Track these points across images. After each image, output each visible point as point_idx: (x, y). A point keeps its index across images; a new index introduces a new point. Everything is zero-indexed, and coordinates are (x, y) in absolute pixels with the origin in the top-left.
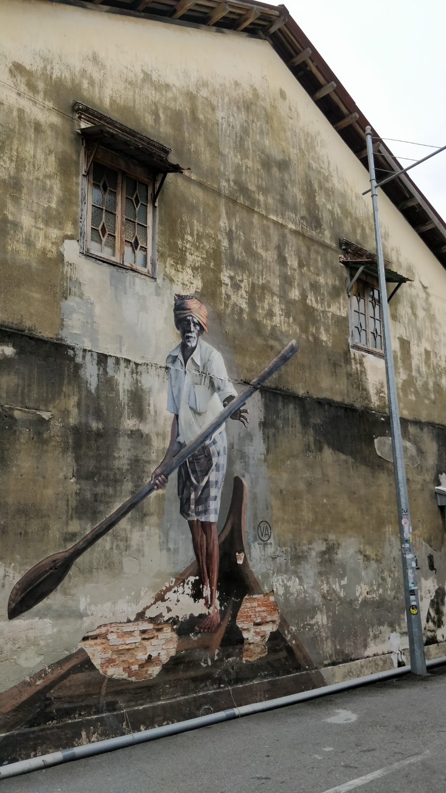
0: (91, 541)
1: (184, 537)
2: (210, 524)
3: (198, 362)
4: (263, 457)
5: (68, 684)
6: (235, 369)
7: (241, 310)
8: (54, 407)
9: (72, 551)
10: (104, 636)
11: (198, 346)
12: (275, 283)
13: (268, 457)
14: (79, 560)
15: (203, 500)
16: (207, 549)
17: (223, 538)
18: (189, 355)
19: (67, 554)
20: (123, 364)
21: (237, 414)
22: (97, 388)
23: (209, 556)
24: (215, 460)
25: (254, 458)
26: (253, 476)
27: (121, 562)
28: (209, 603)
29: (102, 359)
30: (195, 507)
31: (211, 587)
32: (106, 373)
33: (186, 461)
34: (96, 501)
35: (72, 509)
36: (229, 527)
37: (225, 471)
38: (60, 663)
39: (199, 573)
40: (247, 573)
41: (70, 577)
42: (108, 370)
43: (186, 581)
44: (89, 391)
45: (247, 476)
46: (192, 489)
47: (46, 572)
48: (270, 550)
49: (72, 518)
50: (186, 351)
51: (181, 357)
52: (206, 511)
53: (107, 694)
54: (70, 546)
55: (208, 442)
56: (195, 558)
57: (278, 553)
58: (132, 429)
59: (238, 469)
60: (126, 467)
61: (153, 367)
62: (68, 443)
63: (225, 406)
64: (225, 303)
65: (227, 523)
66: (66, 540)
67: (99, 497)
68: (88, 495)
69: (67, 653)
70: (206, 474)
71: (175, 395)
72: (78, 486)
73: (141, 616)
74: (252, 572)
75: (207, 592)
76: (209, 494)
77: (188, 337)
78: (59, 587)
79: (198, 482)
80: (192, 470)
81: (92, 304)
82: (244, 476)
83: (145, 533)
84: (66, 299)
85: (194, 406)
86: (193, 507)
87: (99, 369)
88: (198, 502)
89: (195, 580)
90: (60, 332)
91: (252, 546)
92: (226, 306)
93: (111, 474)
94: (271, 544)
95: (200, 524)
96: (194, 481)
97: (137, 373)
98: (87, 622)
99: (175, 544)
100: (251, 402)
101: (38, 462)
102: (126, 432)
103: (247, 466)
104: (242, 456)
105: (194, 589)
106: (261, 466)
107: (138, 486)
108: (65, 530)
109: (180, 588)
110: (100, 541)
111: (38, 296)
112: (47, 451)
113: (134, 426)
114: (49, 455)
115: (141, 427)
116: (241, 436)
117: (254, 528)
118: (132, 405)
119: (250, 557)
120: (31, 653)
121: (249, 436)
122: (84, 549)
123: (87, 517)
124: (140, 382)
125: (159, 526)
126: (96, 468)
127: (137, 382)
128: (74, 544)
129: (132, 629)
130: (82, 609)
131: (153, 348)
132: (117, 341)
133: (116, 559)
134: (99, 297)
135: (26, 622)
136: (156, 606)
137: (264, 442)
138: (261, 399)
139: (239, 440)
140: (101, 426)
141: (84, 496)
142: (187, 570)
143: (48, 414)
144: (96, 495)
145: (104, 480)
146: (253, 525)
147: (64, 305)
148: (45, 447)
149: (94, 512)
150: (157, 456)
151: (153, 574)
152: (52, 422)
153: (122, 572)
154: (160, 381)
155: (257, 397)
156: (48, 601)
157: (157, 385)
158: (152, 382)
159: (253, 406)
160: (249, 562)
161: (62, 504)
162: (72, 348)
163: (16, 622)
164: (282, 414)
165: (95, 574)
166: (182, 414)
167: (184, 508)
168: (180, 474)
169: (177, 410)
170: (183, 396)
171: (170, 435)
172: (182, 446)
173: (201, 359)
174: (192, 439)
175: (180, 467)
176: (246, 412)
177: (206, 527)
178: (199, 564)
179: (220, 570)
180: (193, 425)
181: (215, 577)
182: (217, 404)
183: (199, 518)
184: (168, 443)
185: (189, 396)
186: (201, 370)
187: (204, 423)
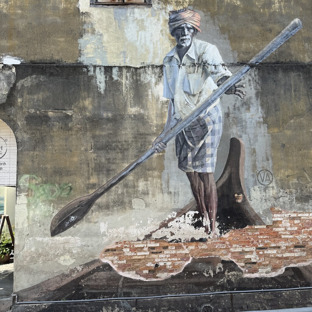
0: (108, 189)
1: (183, 184)
2: (208, 174)
3: (193, 56)
4: (262, 120)
5: (94, 278)
6: (231, 55)
7: (236, 7)
8: (75, 107)
9: (93, 195)
10: (121, 249)
11: (192, 44)
13: (268, 119)
14: (99, 201)
15: (199, 157)
16: (205, 192)
17: (220, 184)
18: (184, 53)
19: (90, 197)
20: (125, 71)
21: (231, 90)
22: (105, 90)
23: (207, 197)
24: (210, 128)
25: (251, 122)
26: (252, 136)
27: (130, 202)
28: (210, 230)
29: (108, 70)
30: (192, 163)
31: (210, 219)
32: (112, 79)
33: (182, 131)
34: (109, 163)
35: (92, 169)
36: (226, 176)
37: (220, 135)
38: (87, 265)
39: (199, 208)
40: (248, 209)
41: (93, 212)
42: (113, 76)
43: (187, 214)
44: (100, 93)
45: (244, 136)
46: (189, 150)
47: (75, 208)
48: (272, 192)
49: (92, 175)
50: (181, 50)
51: (176, 56)
52: (203, 165)
53: (123, 287)
54: (92, 192)
55: (202, 115)
56: (194, 199)
57: (281, 194)
58: (134, 113)
59: (234, 132)
60: (130, 140)
61: (150, 68)
62: (87, 128)
63: (218, 85)
64: (218, 6)
65: (224, 173)
66: (88, 188)
67: (111, 161)
68: (103, 160)
69: (93, 259)
70: (202, 138)
71: (170, 85)
72: (95, 155)
73: (148, 237)
74: (252, 209)
75: (206, 222)
76: (205, 153)
77: (183, 40)
78: (84, 218)
79: (194, 145)
80: (188, 137)
81: (101, 35)
82: (241, 137)
83: (149, 182)
84: (82, 36)
85: (188, 90)
86: (190, 163)
87: (106, 77)
88: (195, 159)
89: (195, 214)
90: (79, 59)
91: (252, 189)
92: (220, 8)
93: (119, 145)
94: (273, 187)
95: (197, 174)
96: (191, 145)
97: (136, 75)
98: (106, 240)
99: (175, 189)
100: (247, 79)
101: (66, 142)
102: (130, 116)
103: (244, 128)
104: (238, 122)
105: (194, 220)
106: (260, 127)
107: (141, 151)
108: (88, 182)
109: (182, 219)
110: (113, 188)
111: (62, 39)
112: (72, 135)
113: (136, 112)
114: (74, 137)
115: (142, 111)
116: (237, 106)
117: (253, 176)
118: (134, 97)
119: (250, 197)
120: (67, 257)
121: (246, 105)
122: (102, 193)
123: (103, 173)
124: (140, 80)
125: (160, 177)
126: (108, 142)
127: (137, 81)
128: (94, 191)
129: (142, 246)
130: (102, 231)
131: (151, 55)
132: (122, 55)
133: (126, 200)
134: (106, 29)
135: (63, 238)
136: (160, 231)
137: (262, 108)
138: (258, 73)
139: (234, 109)
140: (110, 115)
141: (100, 160)
142: (187, 206)
143: (71, 111)
144: (109, 159)
145: (115, 149)
146: (252, 173)
147: (81, 41)
148: (70, 132)
149: (108, 170)
150: (157, 130)
151: (157, 209)
152: (74, 116)
153: (131, 208)
154: (157, 77)
155: (254, 73)
156: (78, 226)
157: (154, 80)
158: (149, 79)
159: (249, 80)
160: (249, 201)
161: (84, 166)
162: (86, 67)
163: (57, 238)
164: (283, 83)
165: (111, 209)
166: (177, 98)
167: (182, 164)
168: (177, 141)
169: (173, 95)
170: (178, 85)
171: (167, 114)
172: (178, 121)
173: (196, 54)
174: (187, 115)
175: (177, 136)
176: (242, 86)
177: (203, 176)
178: (198, 203)
179: (219, 206)
180: (187, 104)
181: (214, 212)
182: (211, 85)
183: (196, 170)
184: (166, 120)
185: (183, 83)
186: (196, 62)
187: (198, 101)
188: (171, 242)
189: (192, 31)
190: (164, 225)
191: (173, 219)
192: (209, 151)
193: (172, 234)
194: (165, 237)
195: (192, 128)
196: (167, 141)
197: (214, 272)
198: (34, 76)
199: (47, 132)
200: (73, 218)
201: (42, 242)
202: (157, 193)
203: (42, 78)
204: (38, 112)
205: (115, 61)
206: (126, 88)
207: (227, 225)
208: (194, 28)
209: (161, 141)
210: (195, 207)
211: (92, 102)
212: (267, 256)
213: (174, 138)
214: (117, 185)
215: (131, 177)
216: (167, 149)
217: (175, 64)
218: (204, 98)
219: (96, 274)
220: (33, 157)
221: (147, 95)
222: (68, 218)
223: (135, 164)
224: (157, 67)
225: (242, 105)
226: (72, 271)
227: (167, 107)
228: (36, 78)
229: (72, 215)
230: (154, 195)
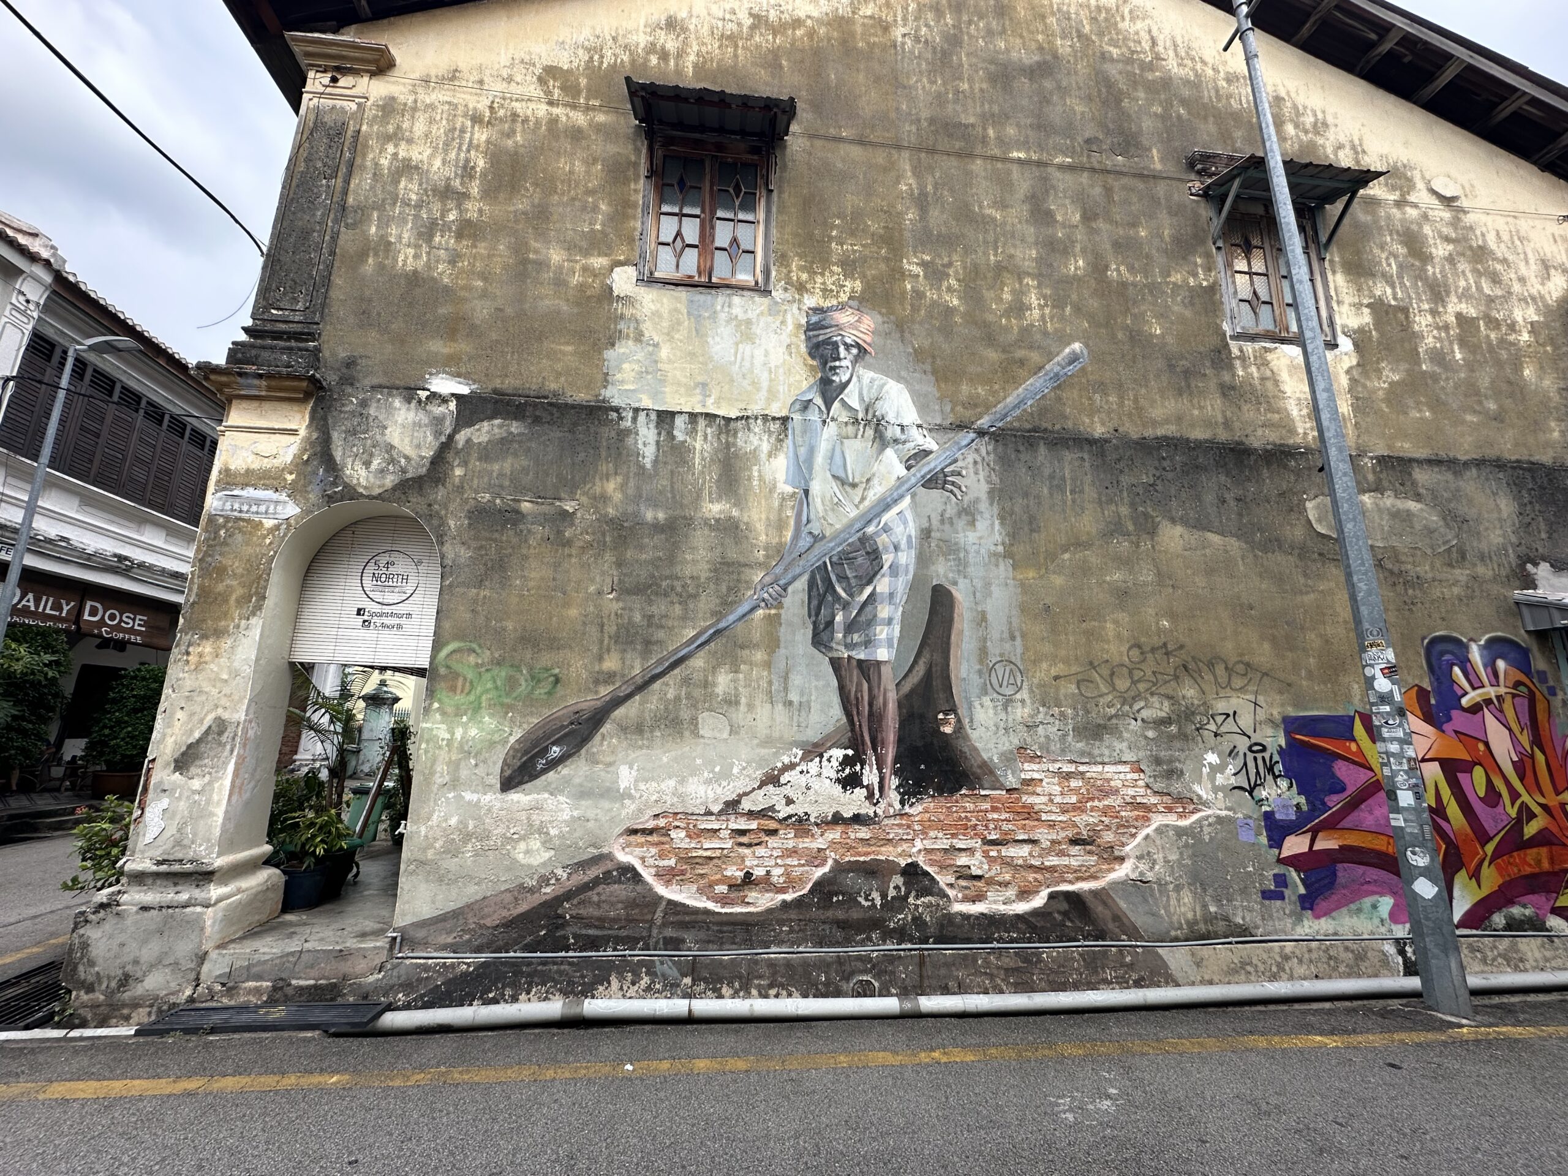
0: (643, 687)
1: (821, 683)
2: (878, 663)
3: (855, 403)
4: (1000, 549)
5: (595, 898)
6: (937, 407)
7: (949, 311)
8: (584, 494)
9: (608, 698)
10: (664, 832)
11: (854, 379)
12: (1027, 255)
13: (1014, 549)
14: (619, 712)
15: (861, 624)
16: (871, 705)
17: (907, 687)
18: (835, 395)
19: (599, 704)
20: (702, 423)
21: (936, 481)
22: (656, 462)
23: (876, 718)
24: (887, 559)
25: (978, 552)
26: (979, 584)
27: (694, 721)
28: (877, 795)
29: (665, 418)
30: (844, 636)
31: (880, 769)
32: (673, 438)
33: (825, 563)
34: (649, 625)
35: (610, 637)
36: (920, 670)
37: (910, 576)
38: (583, 865)
39: (855, 743)
40: (966, 749)
41: (603, 737)
42: (675, 433)
43: (826, 756)
44: (642, 467)
45: (962, 583)
46: (837, 606)
47: (563, 727)
48: (1021, 713)
49: (609, 650)
50: (830, 391)
51: (819, 401)
52: (868, 643)
53: (664, 925)
54: (605, 691)
55: (871, 529)
56: (844, 720)
57: (1040, 717)
58: (718, 516)
59: (941, 571)
60: (704, 576)
61: (759, 421)
62: (605, 542)
63: (908, 468)
64: (912, 305)
65: (915, 662)
66: (597, 682)
67: (656, 620)
68: (637, 618)
69: (595, 852)
70: (870, 582)
71: (801, 459)
72: (621, 604)
73: (732, 806)
74: (976, 749)
75: (870, 776)
76: (875, 616)
77: (834, 368)
78: (583, 751)
79: (851, 595)
80: (838, 576)
81: (656, 345)
82: (955, 583)
83: (741, 676)
84: (613, 345)
85: (842, 474)
86: (839, 636)
87: (659, 434)
88: (850, 627)
89: (846, 756)
90: (603, 391)
91: (977, 704)
92: (915, 309)
93: (678, 585)
94: (1023, 701)
95: (855, 663)
96: (843, 594)
97: (728, 432)
98: (631, 807)
99: (802, 694)
100: (971, 457)
101: (555, 571)
102: (706, 522)
103: (962, 566)
104: (950, 549)
105: (843, 770)
106: (997, 566)
107: (726, 605)
108: (597, 668)
109: (813, 766)
110: (657, 685)
111: (569, 348)
112: (570, 556)
113: (721, 512)
114: (573, 560)
115: (735, 513)
116: (947, 515)
117: (980, 672)
118: (718, 481)
119: (971, 721)
120: (535, 844)
121: (967, 514)
122: (629, 696)
123: (634, 649)
124: (734, 445)
125: (768, 665)
126: (653, 576)
127: (728, 445)
128: (611, 688)
129: (716, 827)
130: (622, 787)
131: (763, 394)
132: (698, 391)
133: (685, 714)
134: (668, 334)
135: (528, 798)
136: (762, 792)
137: (1002, 524)
138: (995, 449)
139: (942, 522)
140: (661, 516)
141: (630, 618)
142: (827, 737)
143: (573, 503)
144: (651, 617)
145: (666, 595)
146: (978, 667)
147: (609, 354)
148: (567, 551)
149: (648, 642)
150: (767, 556)
151: (756, 741)
152: (579, 515)
153: (696, 734)
154: (773, 440)
155: (984, 446)
156: (564, 770)
157: (765, 447)
158: (756, 442)
159: (975, 462)
160: (969, 731)
161: (593, 630)
162: (617, 410)
163: (516, 797)
164: (1047, 472)
165: (647, 735)
166: (816, 488)
167: (820, 638)
168: (812, 584)
169: (807, 482)
170: (820, 460)
171: (792, 522)
172: (817, 539)
173: (861, 399)
174: (838, 526)
175: (812, 572)
176: (959, 474)
177: (868, 669)
178: (853, 730)
179: (900, 741)
180: (839, 503)
181: (890, 753)
182: (892, 465)
183: (853, 653)
184: (788, 535)
185: (832, 458)
186: (860, 416)
187: (863, 499)
188: (785, 819)
189: (855, 351)
190: (772, 779)
191: (792, 766)
192: (884, 611)
193: (789, 802)
194: (772, 808)
195: (846, 557)
196: (789, 583)
197: (884, 896)
198: (497, 422)
199: (513, 548)
200: (556, 751)
201: (477, 805)
202: (757, 703)
203: (515, 427)
204: (498, 501)
205: (682, 401)
206: (703, 459)
207: (917, 784)
208: (858, 345)
209: (776, 581)
210: (846, 742)
211: (623, 487)
212: (1007, 863)
213: (805, 578)
214: (666, 679)
215: (698, 662)
216: (787, 601)
217: (814, 416)
218: (876, 491)
219: (600, 889)
220: (475, 601)
221: (750, 479)
222: (546, 750)
223: (711, 631)
224: (774, 419)
225: (959, 515)
226: (544, 880)
227: (793, 507)
228: (500, 426)
229: (553, 744)
230: (751, 707)
